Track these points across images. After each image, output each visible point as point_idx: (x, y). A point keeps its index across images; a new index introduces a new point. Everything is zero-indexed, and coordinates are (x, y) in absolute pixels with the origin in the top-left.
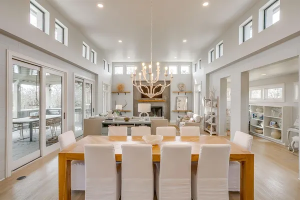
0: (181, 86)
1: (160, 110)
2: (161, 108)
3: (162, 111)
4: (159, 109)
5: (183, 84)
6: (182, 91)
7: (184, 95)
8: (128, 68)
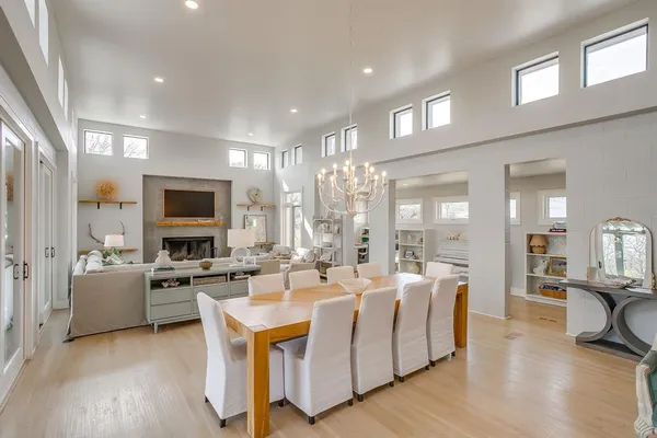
0: (254, 193)
1: (207, 245)
2: (211, 239)
3: (212, 245)
4: (205, 241)
5: (258, 190)
6: (255, 203)
7: (260, 213)
8: (127, 141)
